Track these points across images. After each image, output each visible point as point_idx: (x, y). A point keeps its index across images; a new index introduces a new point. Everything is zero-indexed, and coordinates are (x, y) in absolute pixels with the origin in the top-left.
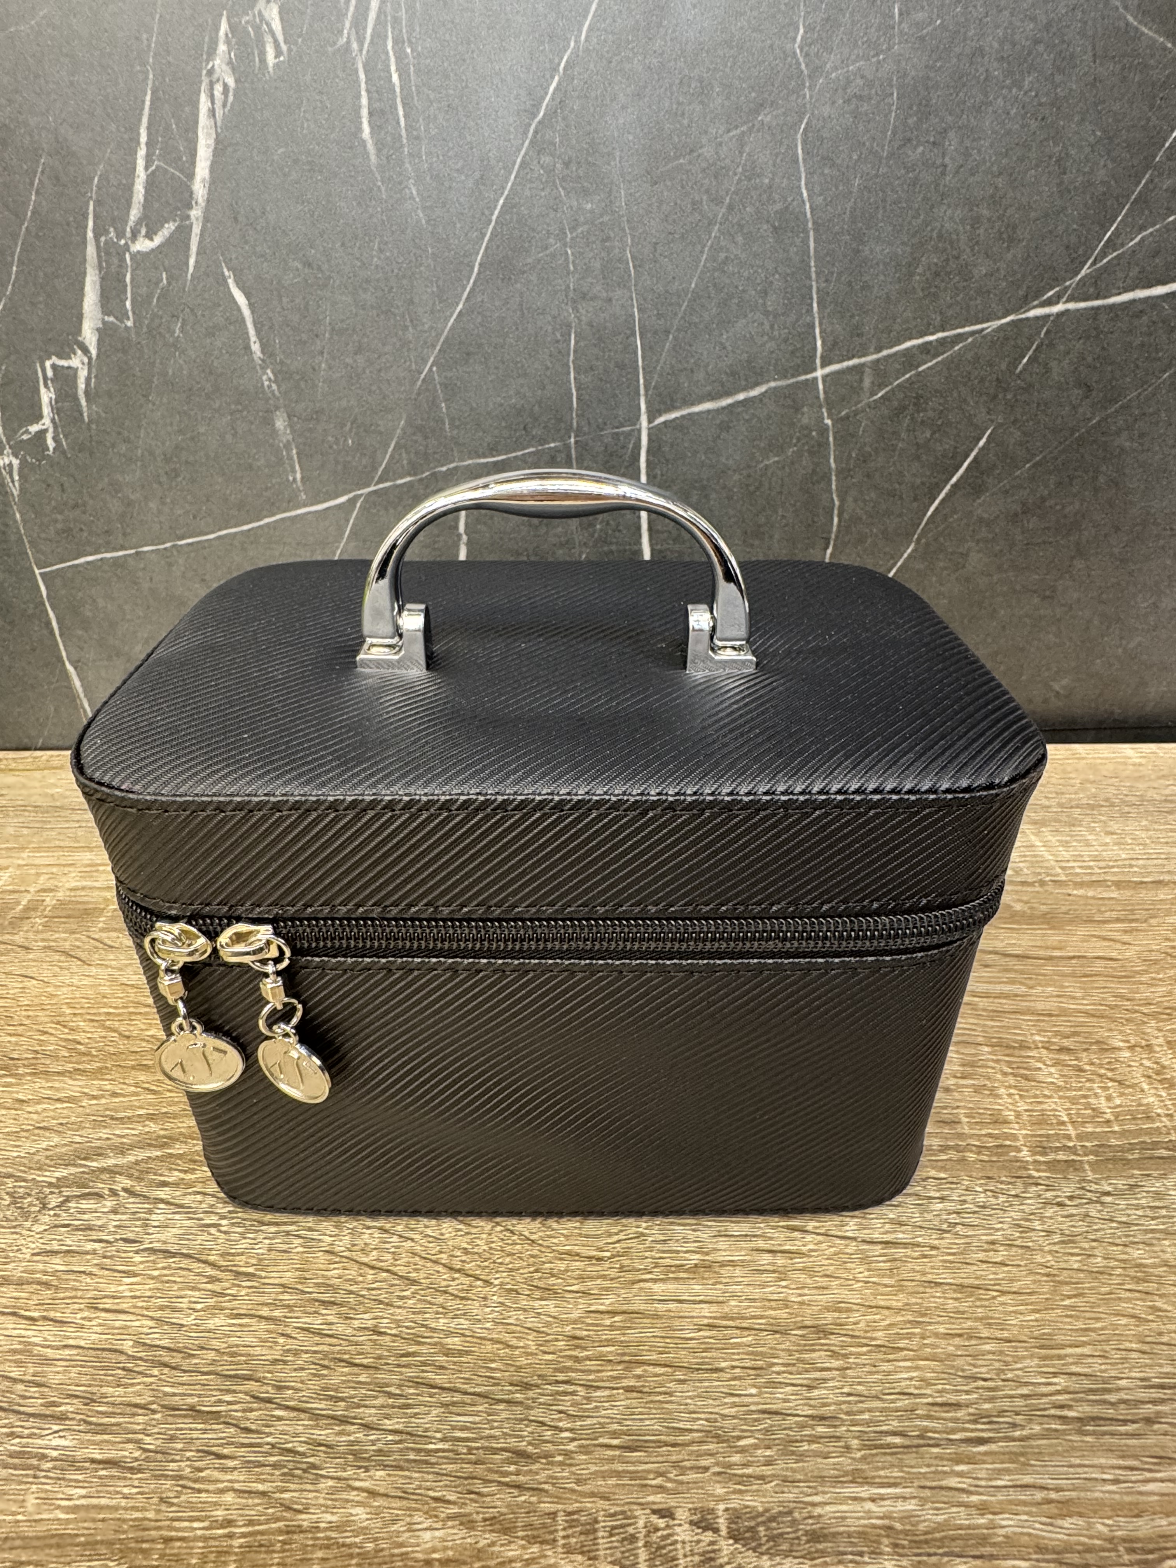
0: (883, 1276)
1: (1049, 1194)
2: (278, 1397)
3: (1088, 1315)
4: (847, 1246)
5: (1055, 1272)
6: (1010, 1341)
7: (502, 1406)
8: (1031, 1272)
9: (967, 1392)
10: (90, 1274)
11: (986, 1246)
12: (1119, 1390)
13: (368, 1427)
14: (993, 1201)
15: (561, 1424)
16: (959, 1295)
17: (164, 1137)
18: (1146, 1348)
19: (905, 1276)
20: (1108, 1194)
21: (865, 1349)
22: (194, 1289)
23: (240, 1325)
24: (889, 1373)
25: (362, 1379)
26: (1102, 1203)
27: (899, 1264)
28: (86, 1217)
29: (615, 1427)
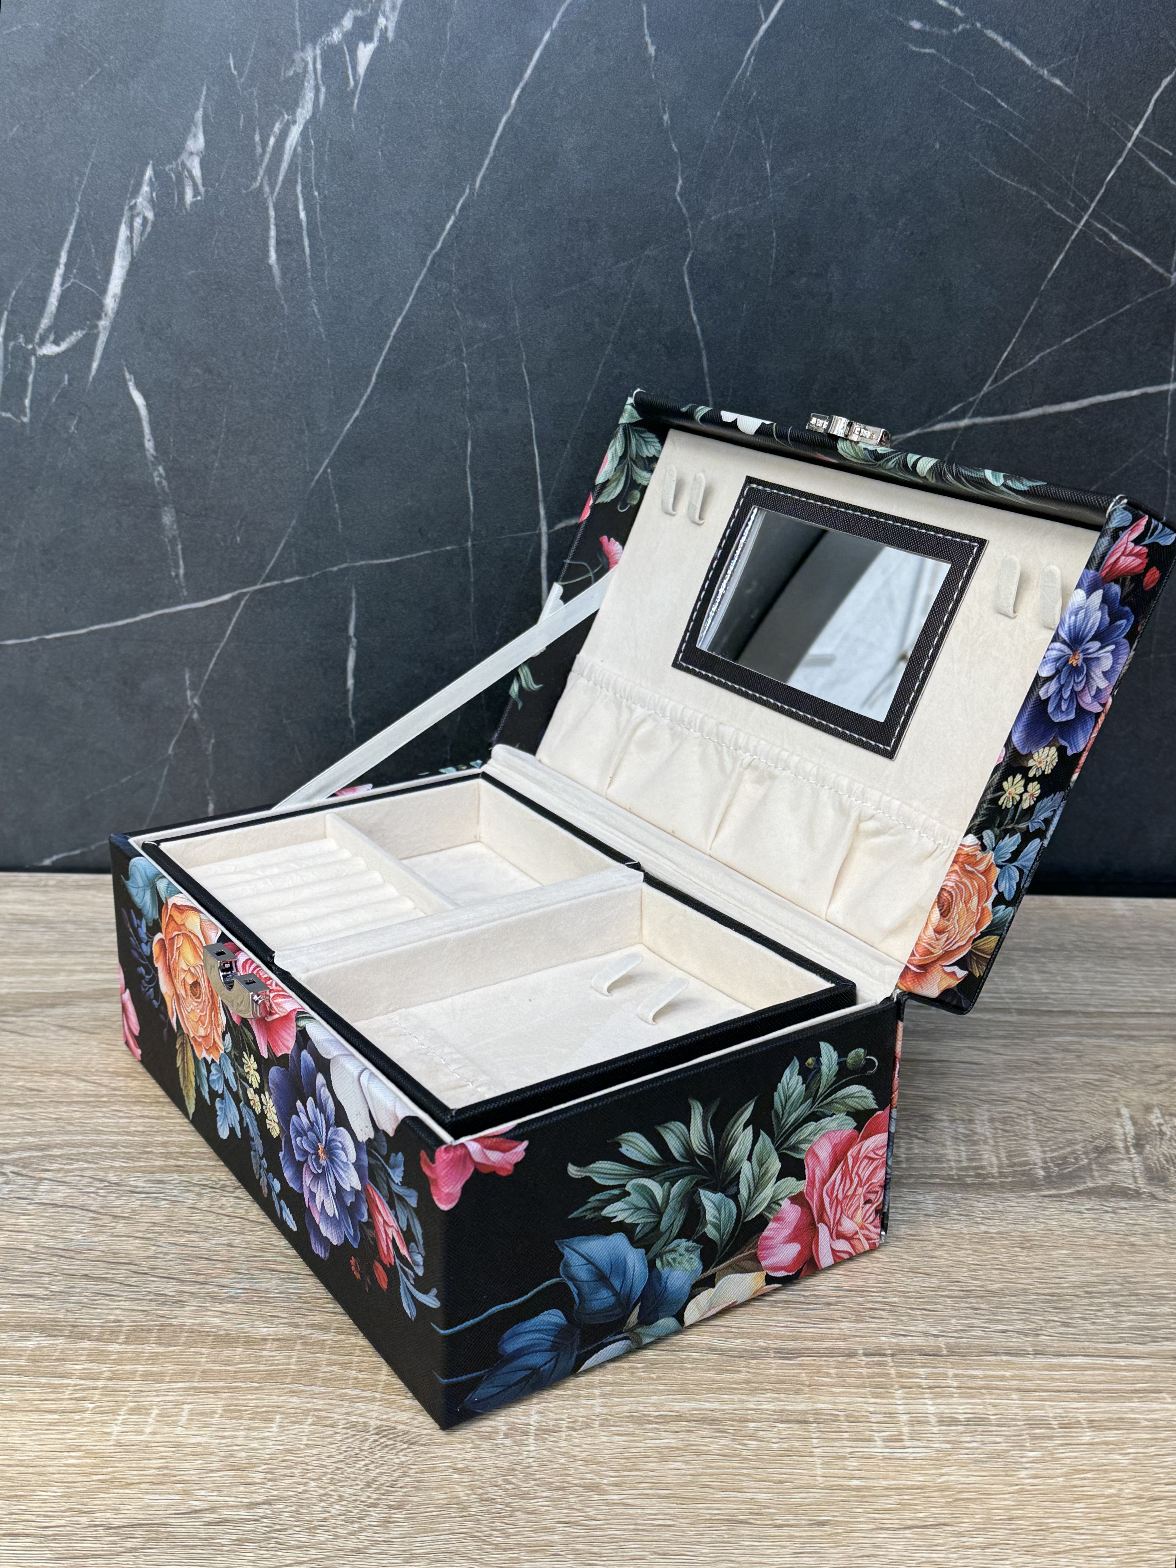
2: (152, 1272)
13: (222, 1286)
17: (42, 1145)
22: (80, 1222)
23: (120, 1240)
25: (218, 1266)
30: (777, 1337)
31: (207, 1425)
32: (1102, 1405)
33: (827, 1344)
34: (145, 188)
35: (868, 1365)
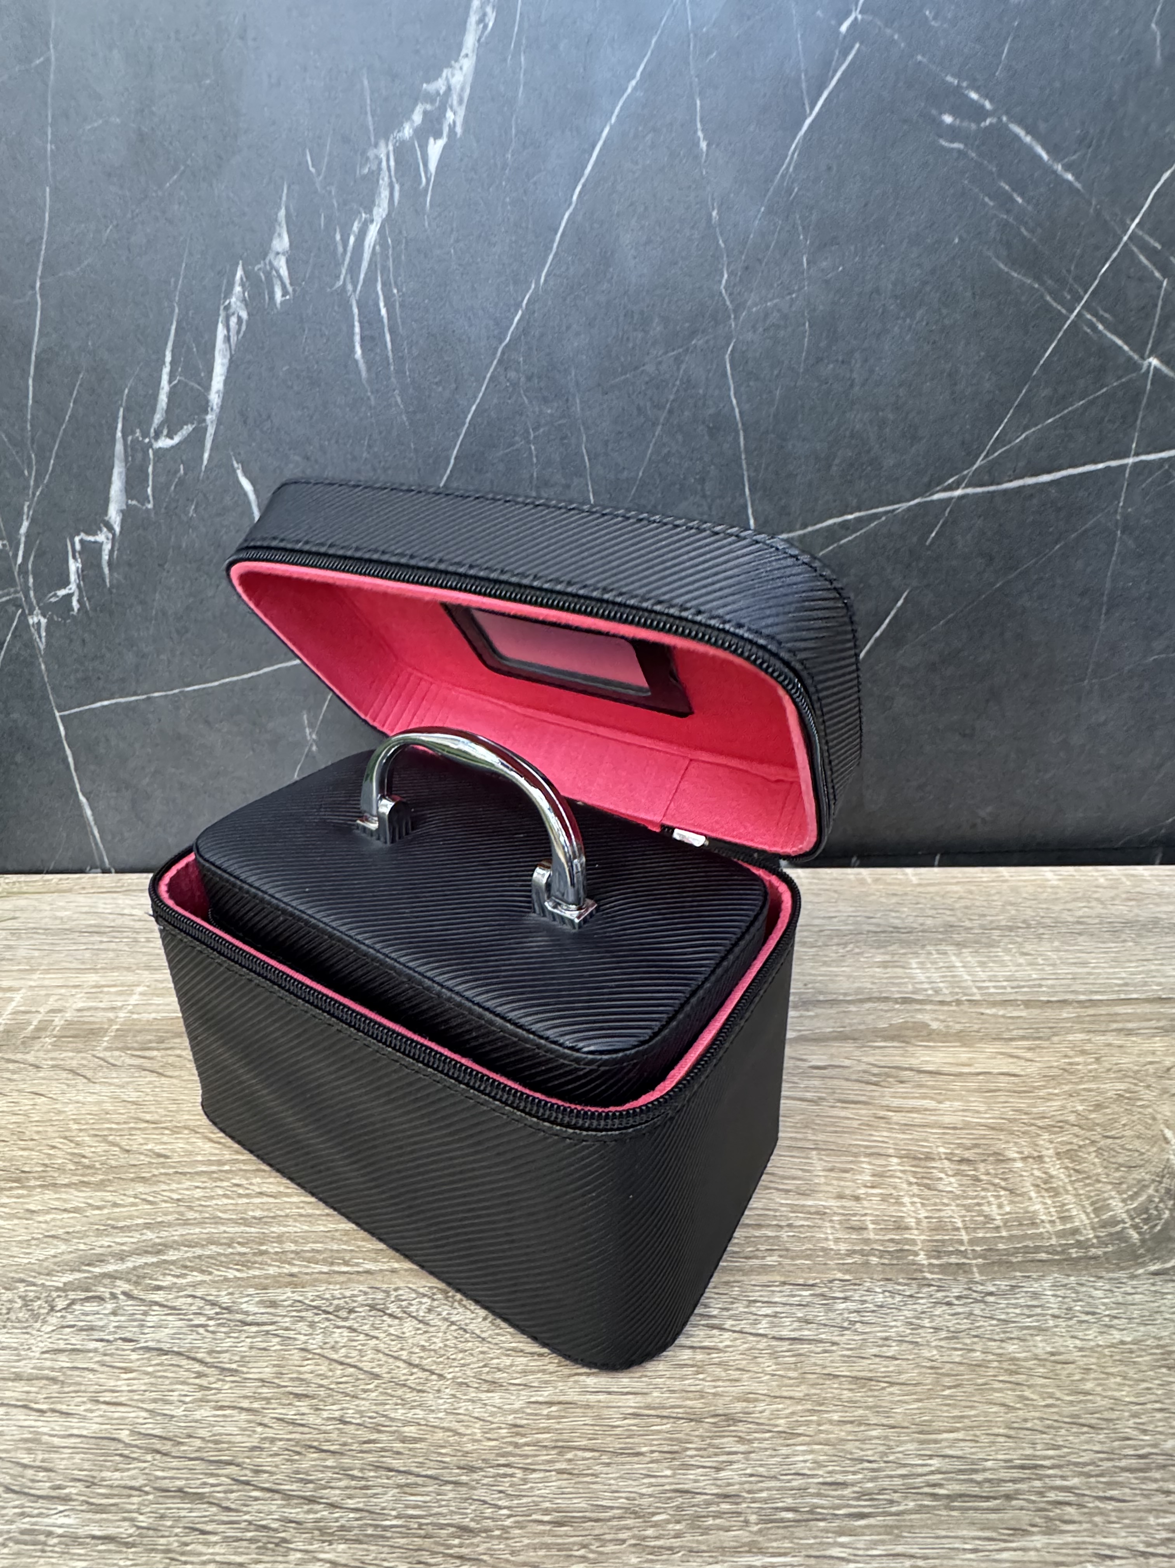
0: (789, 1369)
1: (939, 1295)
2: (255, 1480)
3: (963, 1403)
4: (758, 1342)
5: (939, 1365)
6: (894, 1427)
7: (449, 1487)
8: (918, 1366)
9: (854, 1473)
10: (92, 1370)
11: (880, 1342)
12: (985, 1470)
13: (333, 1506)
14: (890, 1300)
15: (500, 1503)
16: (853, 1387)
17: (160, 1244)
18: (1012, 1433)
19: (807, 1369)
20: (991, 1294)
21: (768, 1435)
22: (183, 1383)
23: (224, 1416)
24: (787, 1456)
25: (329, 1463)
26: (985, 1303)
27: (802, 1358)
28: (88, 1318)
29: (547, 1505)
34: (238, 288)
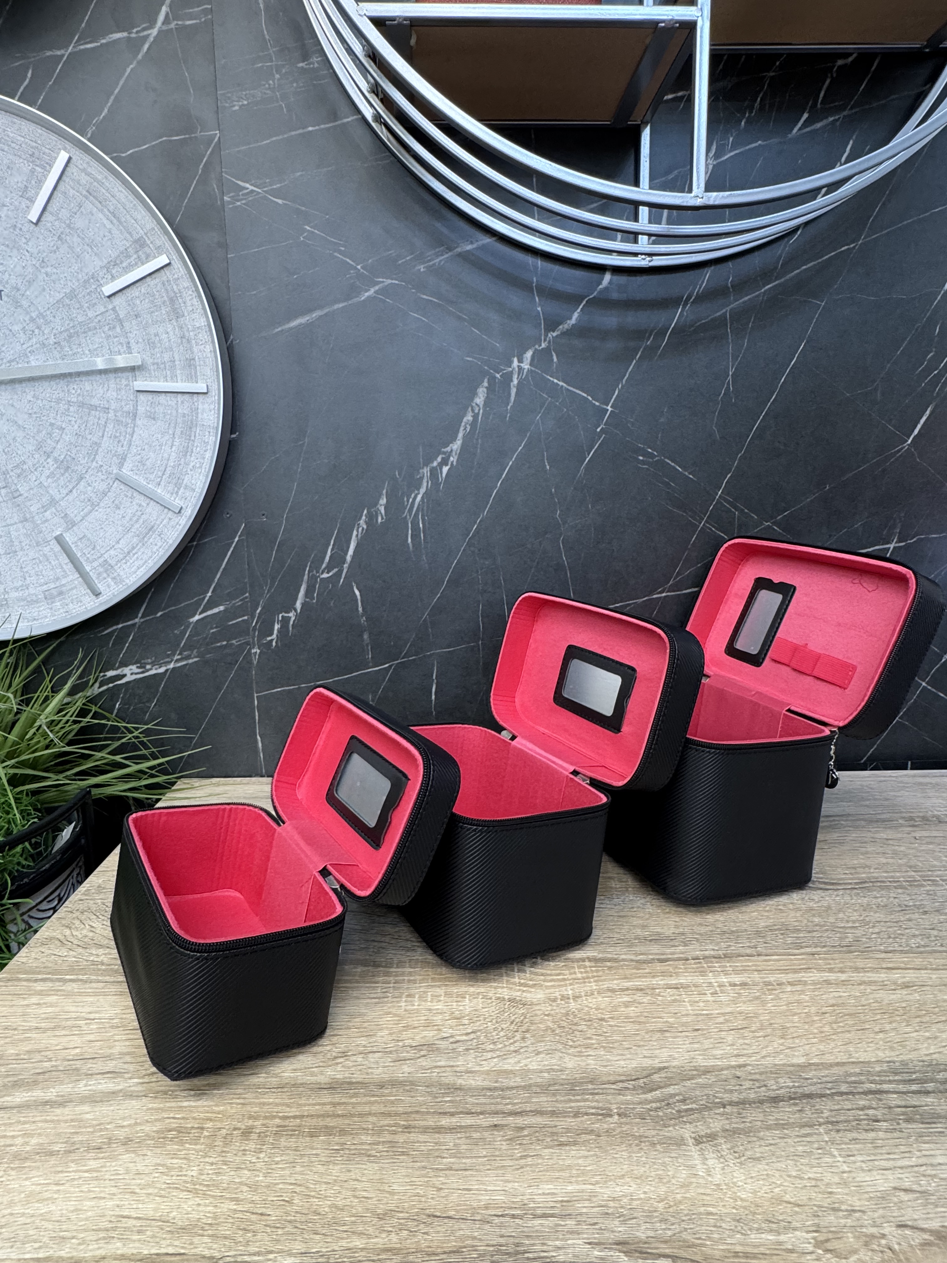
30: (656, 954)
31: (440, 1001)
32: (790, 976)
33: (676, 956)
34: (364, 517)
35: (695, 963)
